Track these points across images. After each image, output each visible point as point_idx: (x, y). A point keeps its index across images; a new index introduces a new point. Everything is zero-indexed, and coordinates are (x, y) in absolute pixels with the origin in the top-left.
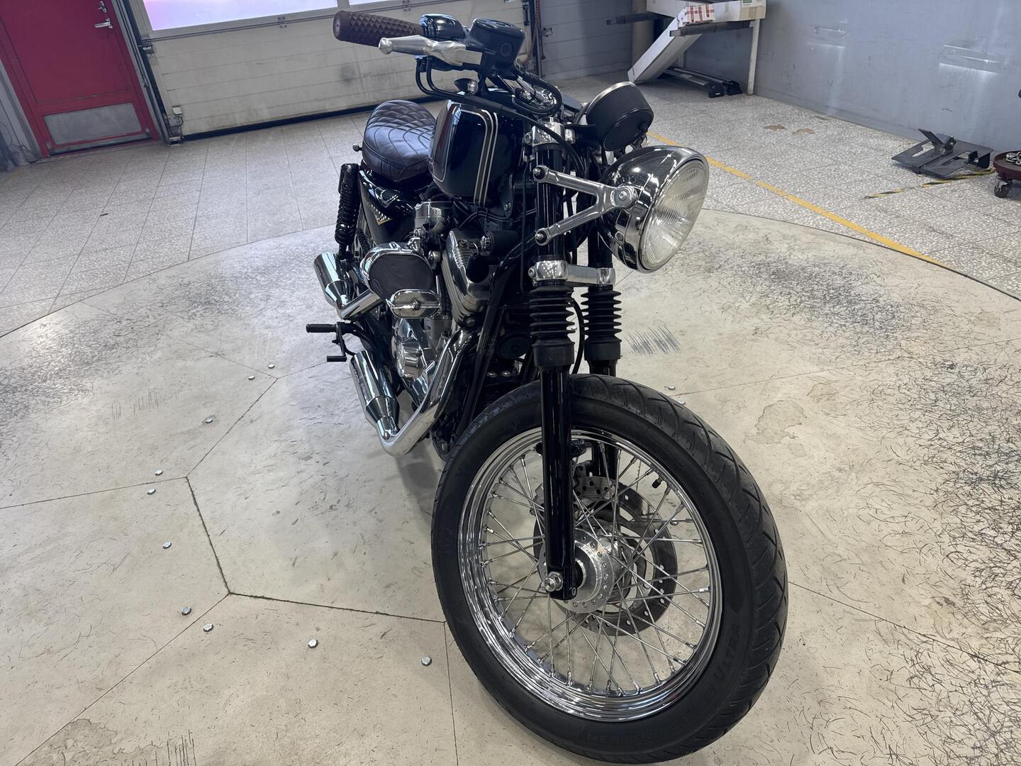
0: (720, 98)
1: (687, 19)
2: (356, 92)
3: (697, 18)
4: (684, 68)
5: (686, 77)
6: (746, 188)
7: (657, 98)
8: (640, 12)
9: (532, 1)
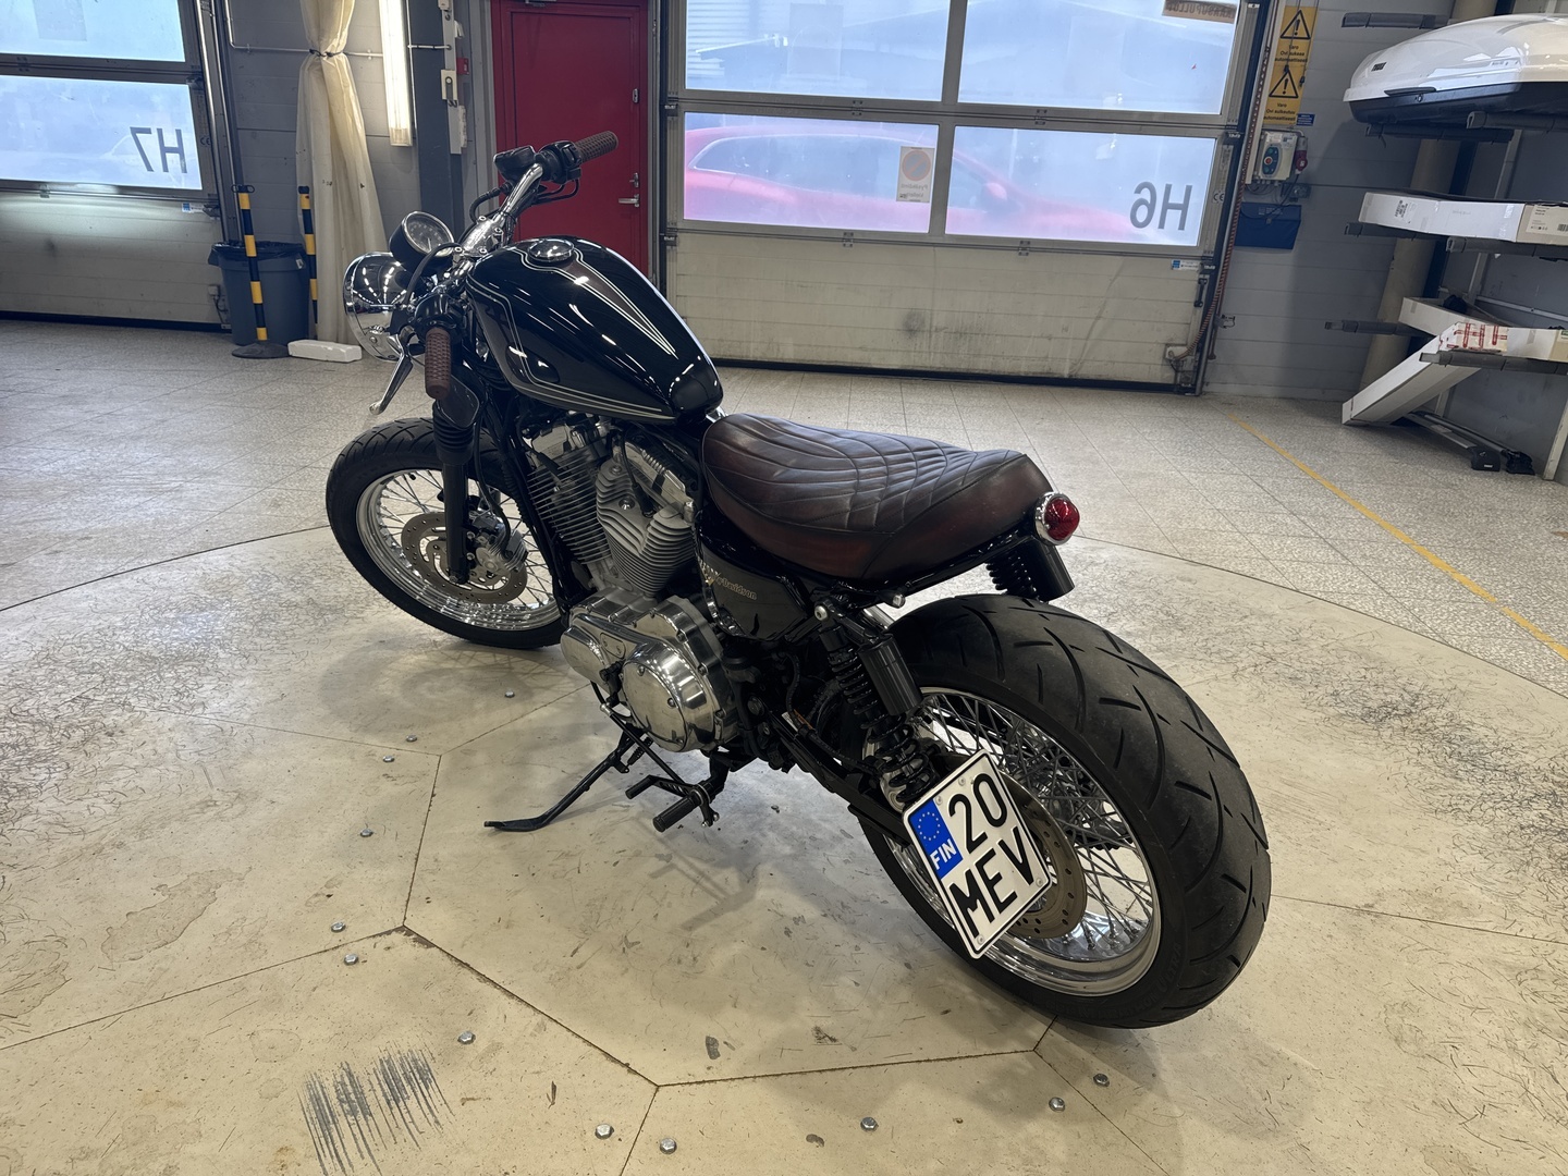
0: (1490, 473)
1: (1457, 341)
2: (918, 349)
3: (1473, 343)
4: (1445, 418)
5: (1440, 430)
6: (1479, 612)
7: (1378, 451)
8: (1387, 321)
9: (1214, 274)
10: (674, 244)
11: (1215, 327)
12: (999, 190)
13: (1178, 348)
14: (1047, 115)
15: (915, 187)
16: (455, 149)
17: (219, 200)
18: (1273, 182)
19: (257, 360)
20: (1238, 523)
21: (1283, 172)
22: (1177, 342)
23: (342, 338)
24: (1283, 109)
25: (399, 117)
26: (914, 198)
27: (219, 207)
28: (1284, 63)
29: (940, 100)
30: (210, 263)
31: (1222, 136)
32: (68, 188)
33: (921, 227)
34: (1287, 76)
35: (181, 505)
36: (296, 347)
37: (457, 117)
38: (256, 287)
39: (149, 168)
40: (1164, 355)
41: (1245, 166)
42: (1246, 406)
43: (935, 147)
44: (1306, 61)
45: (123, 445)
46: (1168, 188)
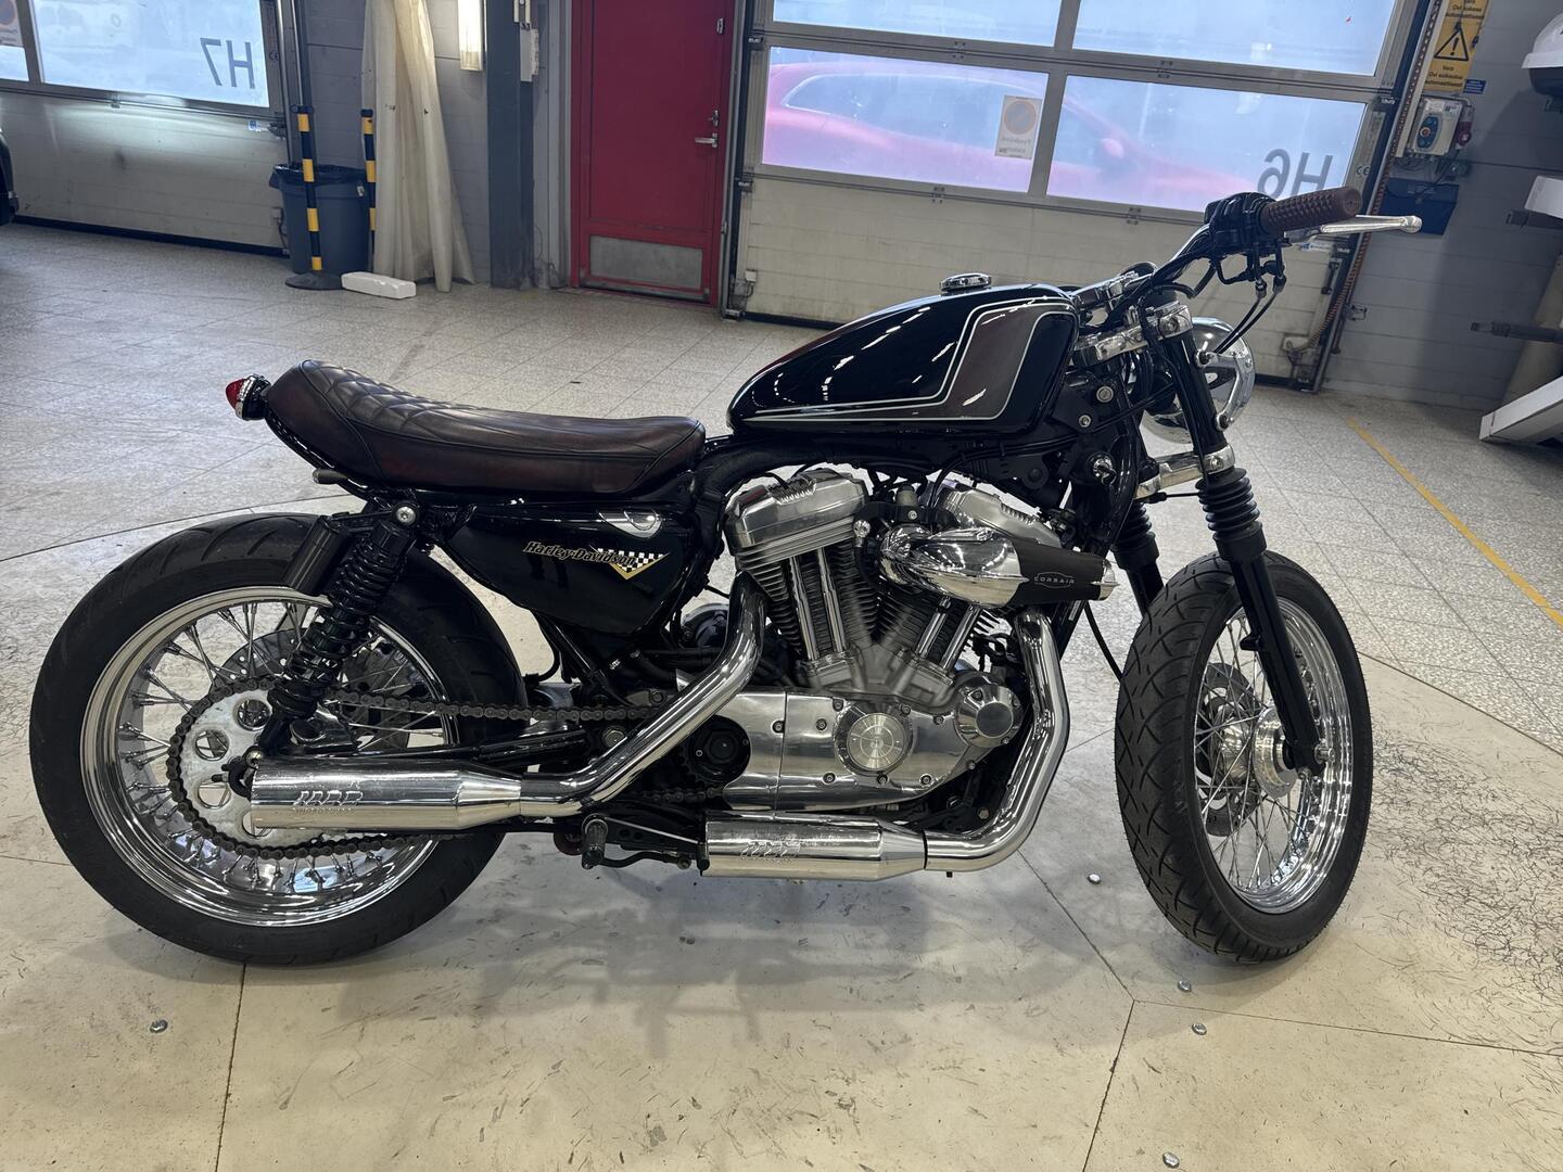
7: (1518, 478)
8: (1544, 326)
9: (1348, 259)
10: (749, 190)
11: (1342, 318)
12: (1115, 147)
13: (1300, 339)
14: (1173, 67)
15: (1017, 141)
16: (526, 77)
17: (285, 118)
18: (1428, 156)
19: (308, 291)
20: (1338, 563)
21: (1441, 147)
22: (1298, 331)
23: (398, 273)
24: (1450, 73)
25: (470, 40)
26: (1014, 153)
27: (284, 126)
28: (1456, 19)
29: (1052, 45)
30: (271, 185)
31: (1374, 101)
32: (137, 98)
33: (1021, 185)
34: (1458, 35)
35: (170, 459)
36: (351, 279)
37: (529, 41)
38: (312, 213)
39: (218, 83)
40: (1282, 346)
41: (1397, 136)
42: (1370, 409)
43: (1043, 98)
44: (1483, 17)
45: (136, 383)
46: (1305, 157)
